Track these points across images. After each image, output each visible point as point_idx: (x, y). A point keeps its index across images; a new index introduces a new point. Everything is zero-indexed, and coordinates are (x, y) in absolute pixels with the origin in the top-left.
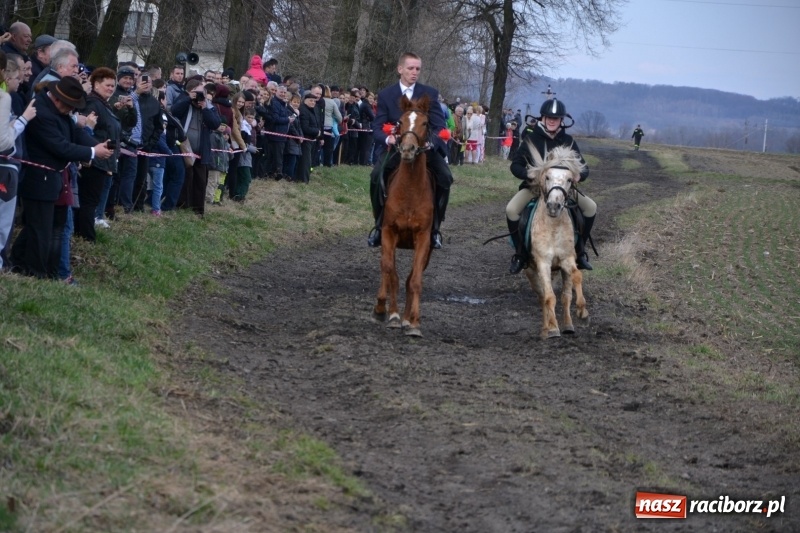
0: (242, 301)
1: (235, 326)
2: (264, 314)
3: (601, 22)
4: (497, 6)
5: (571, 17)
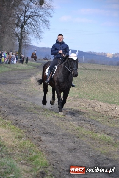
3: (39, 37)
4: (19, 34)
5: (34, 36)
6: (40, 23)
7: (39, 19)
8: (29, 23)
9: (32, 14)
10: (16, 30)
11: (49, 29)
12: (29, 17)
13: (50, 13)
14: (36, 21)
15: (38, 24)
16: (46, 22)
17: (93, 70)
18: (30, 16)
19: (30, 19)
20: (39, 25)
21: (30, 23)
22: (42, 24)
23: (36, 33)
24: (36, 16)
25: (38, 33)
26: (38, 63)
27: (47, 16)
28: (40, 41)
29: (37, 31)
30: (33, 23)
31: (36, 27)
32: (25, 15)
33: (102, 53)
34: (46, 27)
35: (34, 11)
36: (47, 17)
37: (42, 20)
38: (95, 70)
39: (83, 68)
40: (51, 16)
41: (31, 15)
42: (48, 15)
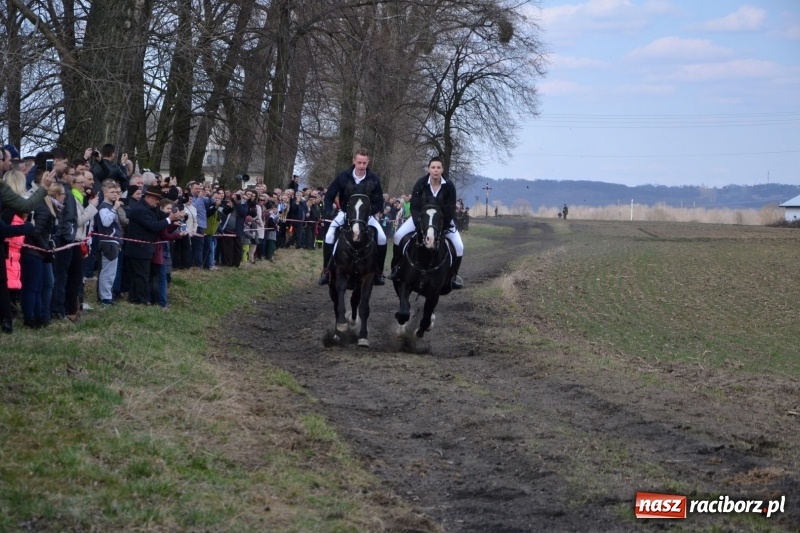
0: (266, 316)
1: (261, 329)
2: (278, 323)
3: (506, 142)
4: (440, 135)
5: (487, 140)
6: (507, 96)
7: (504, 86)
8: (469, 98)
9: (478, 69)
10: (430, 124)
11: (537, 114)
12: (470, 79)
13: (539, 62)
14: (493, 92)
15: (501, 100)
16: (525, 93)
17: (685, 240)
18: (471, 77)
19: (472, 85)
20: (503, 103)
21: (473, 99)
22: (512, 99)
23: (496, 130)
24: (492, 74)
25: (500, 130)
26: (501, 228)
27: (527, 71)
28: (510, 155)
29: (496, 125)
30: (484, 96)
31: (493, 110)
32: (456, 73)
33: (685, 187)
34: (527, 110)
35: (486, 59)
36: (527, 78)
37: (514, 88)
38: (690, 241)
39: (645, 235)
40: (541, 71)
41: (476, 74)
42: (532, 67)
